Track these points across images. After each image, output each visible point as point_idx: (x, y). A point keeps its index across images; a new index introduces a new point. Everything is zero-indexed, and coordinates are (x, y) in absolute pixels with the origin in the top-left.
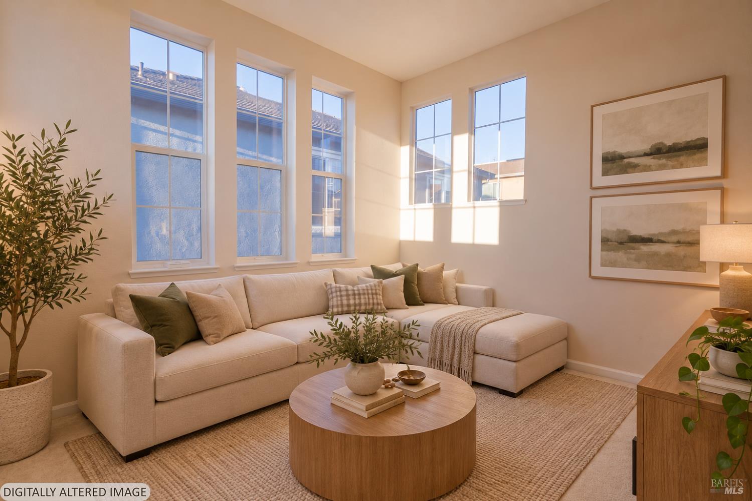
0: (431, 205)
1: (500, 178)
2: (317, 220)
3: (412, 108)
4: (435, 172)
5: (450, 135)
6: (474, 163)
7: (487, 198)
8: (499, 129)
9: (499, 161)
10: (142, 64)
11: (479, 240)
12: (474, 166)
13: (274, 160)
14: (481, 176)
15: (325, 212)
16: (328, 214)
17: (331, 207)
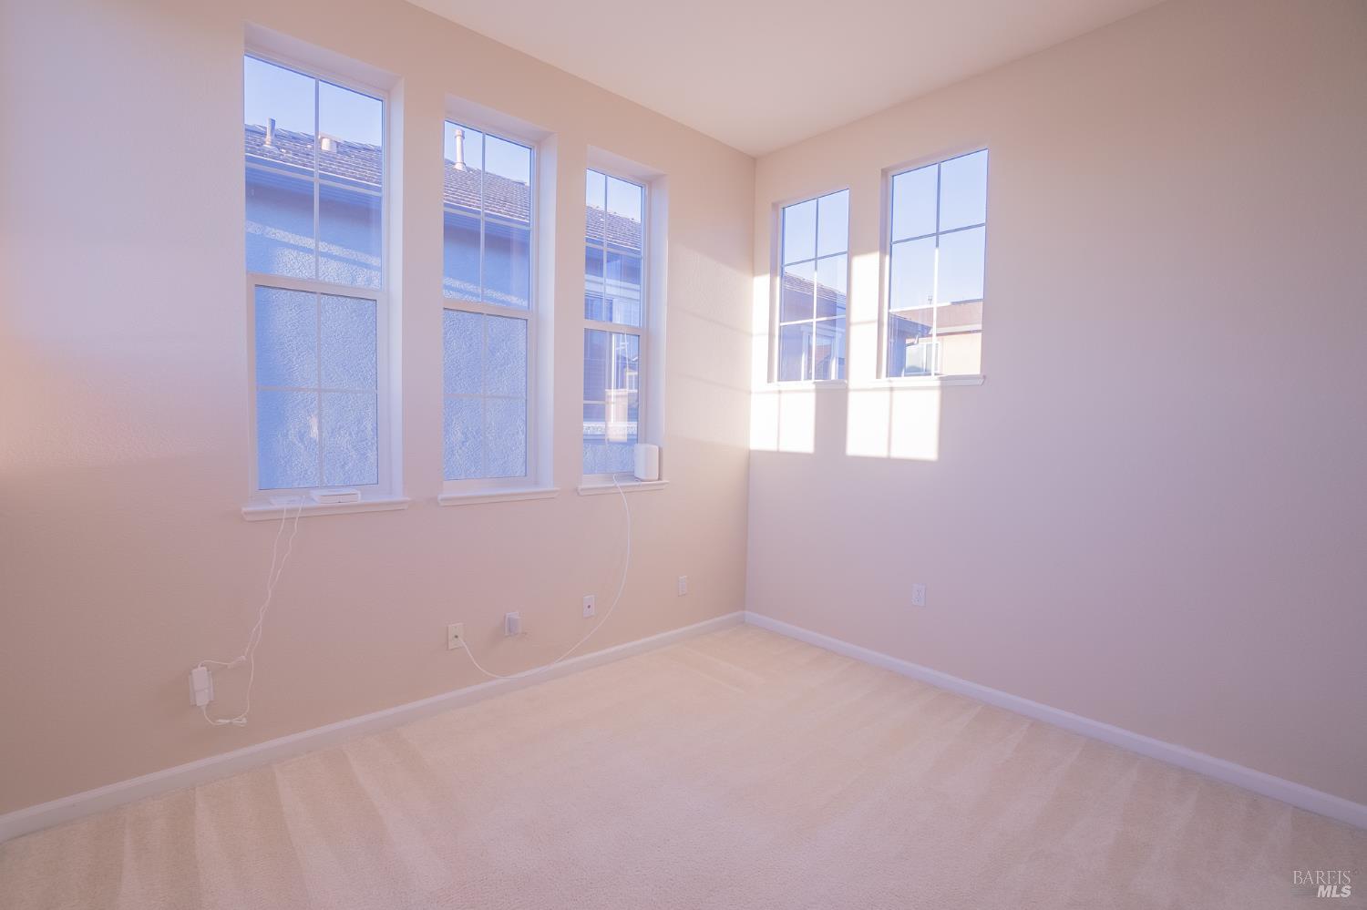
0: (809, 385)
1: (938, 335)
2: (595, 411)
3: (775, 206)
4: (817, 322)
5: (846, 255)
6: (889, 307)
7: (915, 371)
8: (937, 245)
9: (935, 305)
10: (273, 122)
11: (899, 452)
12: (889, 313)
13: (514, 300)
14: (903, 330)
15: (611, 397)
16: (616, 400)
17: (623, 387)
